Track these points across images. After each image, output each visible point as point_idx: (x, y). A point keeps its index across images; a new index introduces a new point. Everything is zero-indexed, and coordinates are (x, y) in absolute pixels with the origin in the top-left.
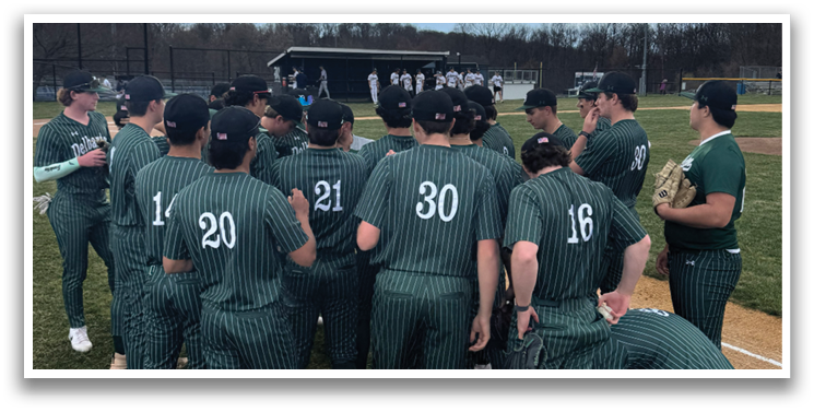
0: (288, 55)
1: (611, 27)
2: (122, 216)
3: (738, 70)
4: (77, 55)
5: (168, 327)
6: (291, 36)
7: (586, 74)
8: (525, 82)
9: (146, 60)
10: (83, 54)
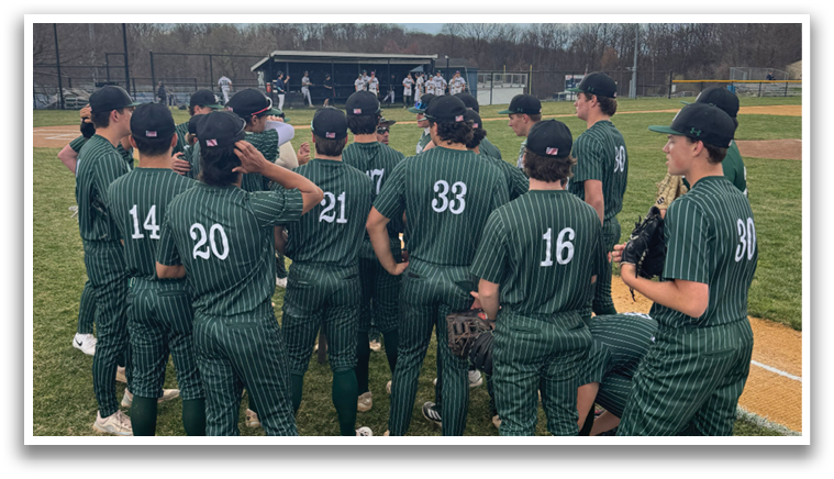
0: (272, 59)
1: (602, 27)
2: (89, 232)
3: (729, 71)
4: (55, 62)
5: (153, 337)
6: (275, 39)
7: (576, 77)
8: (514, 85)
9: (127, 66)
10: (61, 61)
